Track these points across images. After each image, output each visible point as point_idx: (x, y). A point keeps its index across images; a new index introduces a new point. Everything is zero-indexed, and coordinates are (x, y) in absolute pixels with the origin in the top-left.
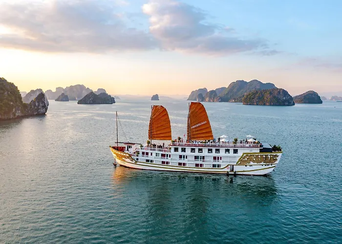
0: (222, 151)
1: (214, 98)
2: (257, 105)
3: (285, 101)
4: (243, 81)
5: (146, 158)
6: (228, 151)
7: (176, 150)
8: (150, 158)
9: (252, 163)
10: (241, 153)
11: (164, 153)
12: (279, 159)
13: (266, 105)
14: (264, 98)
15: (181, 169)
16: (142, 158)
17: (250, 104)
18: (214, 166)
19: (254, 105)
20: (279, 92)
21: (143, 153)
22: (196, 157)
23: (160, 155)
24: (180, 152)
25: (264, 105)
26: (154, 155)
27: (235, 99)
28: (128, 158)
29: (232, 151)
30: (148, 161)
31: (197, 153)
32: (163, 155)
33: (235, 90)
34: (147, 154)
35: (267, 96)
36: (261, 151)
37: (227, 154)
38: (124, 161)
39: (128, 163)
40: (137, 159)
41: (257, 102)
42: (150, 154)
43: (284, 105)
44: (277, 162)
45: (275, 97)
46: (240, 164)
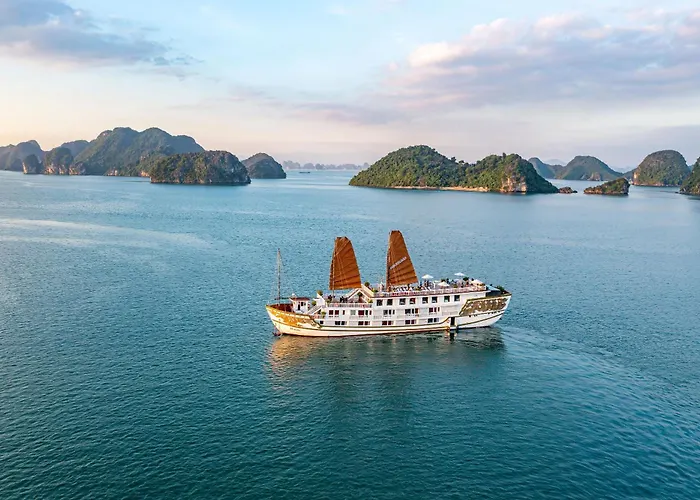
0: (441, 299)
1: (67, 166)
2: (181, 183)
3: (233, 175)
4: (129, 129)
5: (334, 319)
6: (447, 298)
7: (379, 303)
8: (341, 318)
9: (477, 312)
10: (463, 300)
11: (362, 309)
12: (507, 303)
13: (199, 184)
14: (193, 171)
15: (387, 329)
16: (329, 321)
17: (166, 183)
18: (430, 320)
19: (173, 183)
20: (223, 158)
21: (331, 312)
22: (407, 311)
23: (357, 313)
24: (385, 306)
25: (196, 183)
26: (348, 313)
27: (119, 169)
28: (308, 321)
29: (452, 298)
30: (337, 323)
31: (408, 305)
32: (361, 313)
33: (113, 149)
34: (337, 312)
35: (200, 166)
36: (487, 295)
37: (447, 303)
38: (299, 327)
39: (308, 329)
40: (322, 322)
41: (180, 178)
42: (341, 313)
43: (233, 184)
44: (505, 308)
45: (214, 168)
46: (464, 315)
